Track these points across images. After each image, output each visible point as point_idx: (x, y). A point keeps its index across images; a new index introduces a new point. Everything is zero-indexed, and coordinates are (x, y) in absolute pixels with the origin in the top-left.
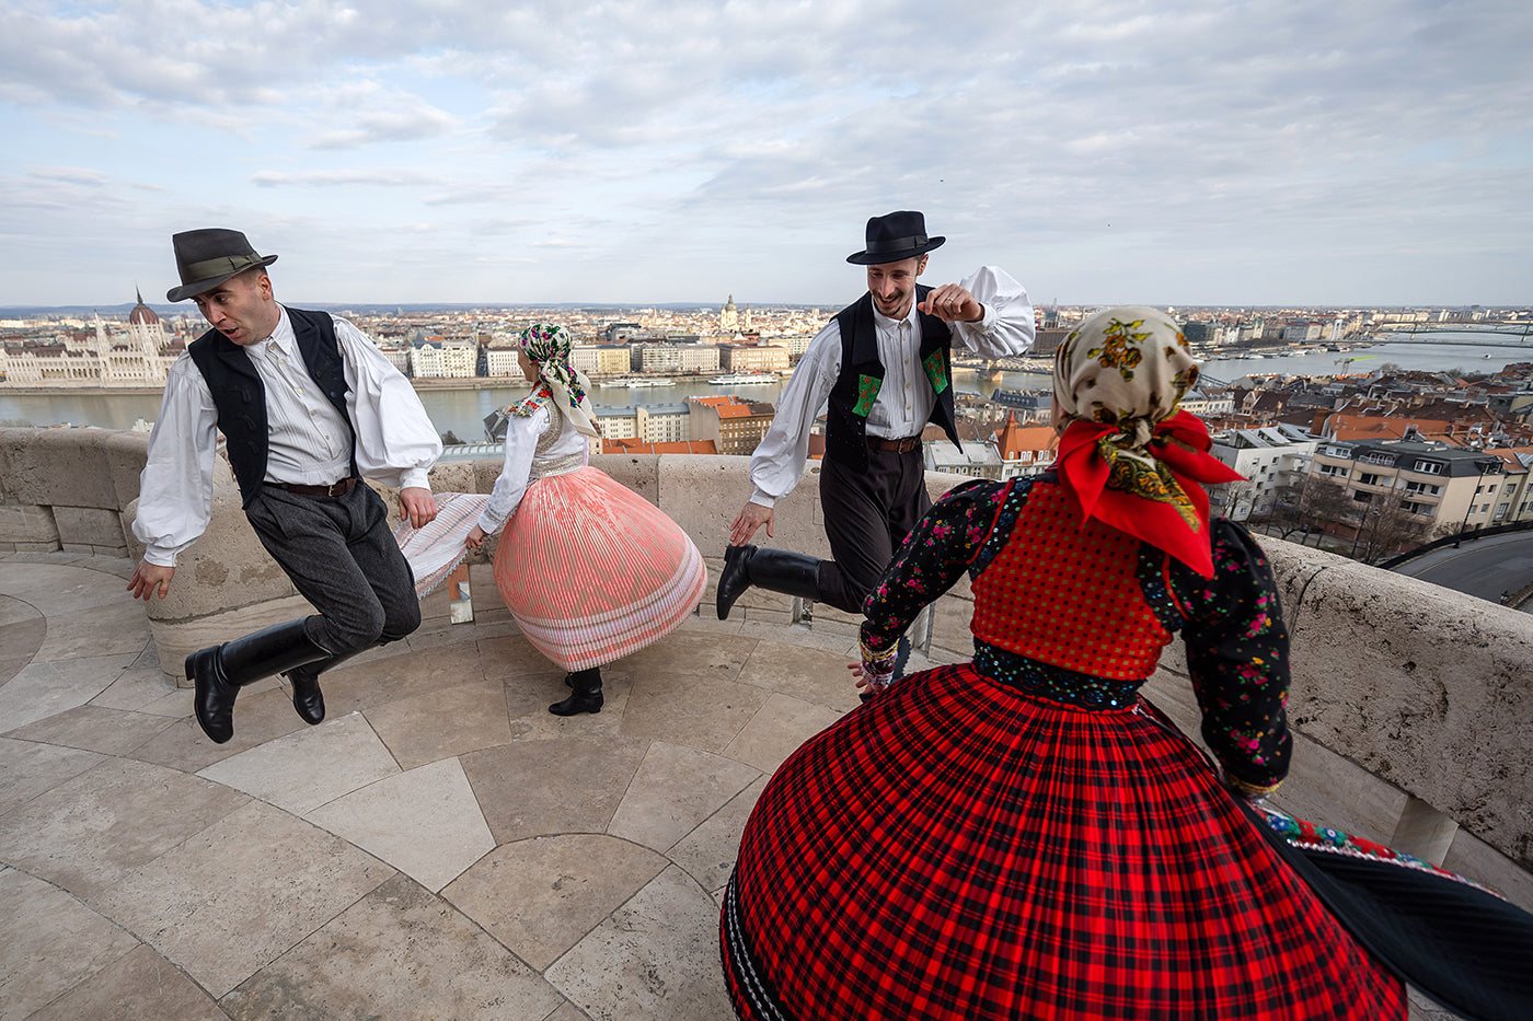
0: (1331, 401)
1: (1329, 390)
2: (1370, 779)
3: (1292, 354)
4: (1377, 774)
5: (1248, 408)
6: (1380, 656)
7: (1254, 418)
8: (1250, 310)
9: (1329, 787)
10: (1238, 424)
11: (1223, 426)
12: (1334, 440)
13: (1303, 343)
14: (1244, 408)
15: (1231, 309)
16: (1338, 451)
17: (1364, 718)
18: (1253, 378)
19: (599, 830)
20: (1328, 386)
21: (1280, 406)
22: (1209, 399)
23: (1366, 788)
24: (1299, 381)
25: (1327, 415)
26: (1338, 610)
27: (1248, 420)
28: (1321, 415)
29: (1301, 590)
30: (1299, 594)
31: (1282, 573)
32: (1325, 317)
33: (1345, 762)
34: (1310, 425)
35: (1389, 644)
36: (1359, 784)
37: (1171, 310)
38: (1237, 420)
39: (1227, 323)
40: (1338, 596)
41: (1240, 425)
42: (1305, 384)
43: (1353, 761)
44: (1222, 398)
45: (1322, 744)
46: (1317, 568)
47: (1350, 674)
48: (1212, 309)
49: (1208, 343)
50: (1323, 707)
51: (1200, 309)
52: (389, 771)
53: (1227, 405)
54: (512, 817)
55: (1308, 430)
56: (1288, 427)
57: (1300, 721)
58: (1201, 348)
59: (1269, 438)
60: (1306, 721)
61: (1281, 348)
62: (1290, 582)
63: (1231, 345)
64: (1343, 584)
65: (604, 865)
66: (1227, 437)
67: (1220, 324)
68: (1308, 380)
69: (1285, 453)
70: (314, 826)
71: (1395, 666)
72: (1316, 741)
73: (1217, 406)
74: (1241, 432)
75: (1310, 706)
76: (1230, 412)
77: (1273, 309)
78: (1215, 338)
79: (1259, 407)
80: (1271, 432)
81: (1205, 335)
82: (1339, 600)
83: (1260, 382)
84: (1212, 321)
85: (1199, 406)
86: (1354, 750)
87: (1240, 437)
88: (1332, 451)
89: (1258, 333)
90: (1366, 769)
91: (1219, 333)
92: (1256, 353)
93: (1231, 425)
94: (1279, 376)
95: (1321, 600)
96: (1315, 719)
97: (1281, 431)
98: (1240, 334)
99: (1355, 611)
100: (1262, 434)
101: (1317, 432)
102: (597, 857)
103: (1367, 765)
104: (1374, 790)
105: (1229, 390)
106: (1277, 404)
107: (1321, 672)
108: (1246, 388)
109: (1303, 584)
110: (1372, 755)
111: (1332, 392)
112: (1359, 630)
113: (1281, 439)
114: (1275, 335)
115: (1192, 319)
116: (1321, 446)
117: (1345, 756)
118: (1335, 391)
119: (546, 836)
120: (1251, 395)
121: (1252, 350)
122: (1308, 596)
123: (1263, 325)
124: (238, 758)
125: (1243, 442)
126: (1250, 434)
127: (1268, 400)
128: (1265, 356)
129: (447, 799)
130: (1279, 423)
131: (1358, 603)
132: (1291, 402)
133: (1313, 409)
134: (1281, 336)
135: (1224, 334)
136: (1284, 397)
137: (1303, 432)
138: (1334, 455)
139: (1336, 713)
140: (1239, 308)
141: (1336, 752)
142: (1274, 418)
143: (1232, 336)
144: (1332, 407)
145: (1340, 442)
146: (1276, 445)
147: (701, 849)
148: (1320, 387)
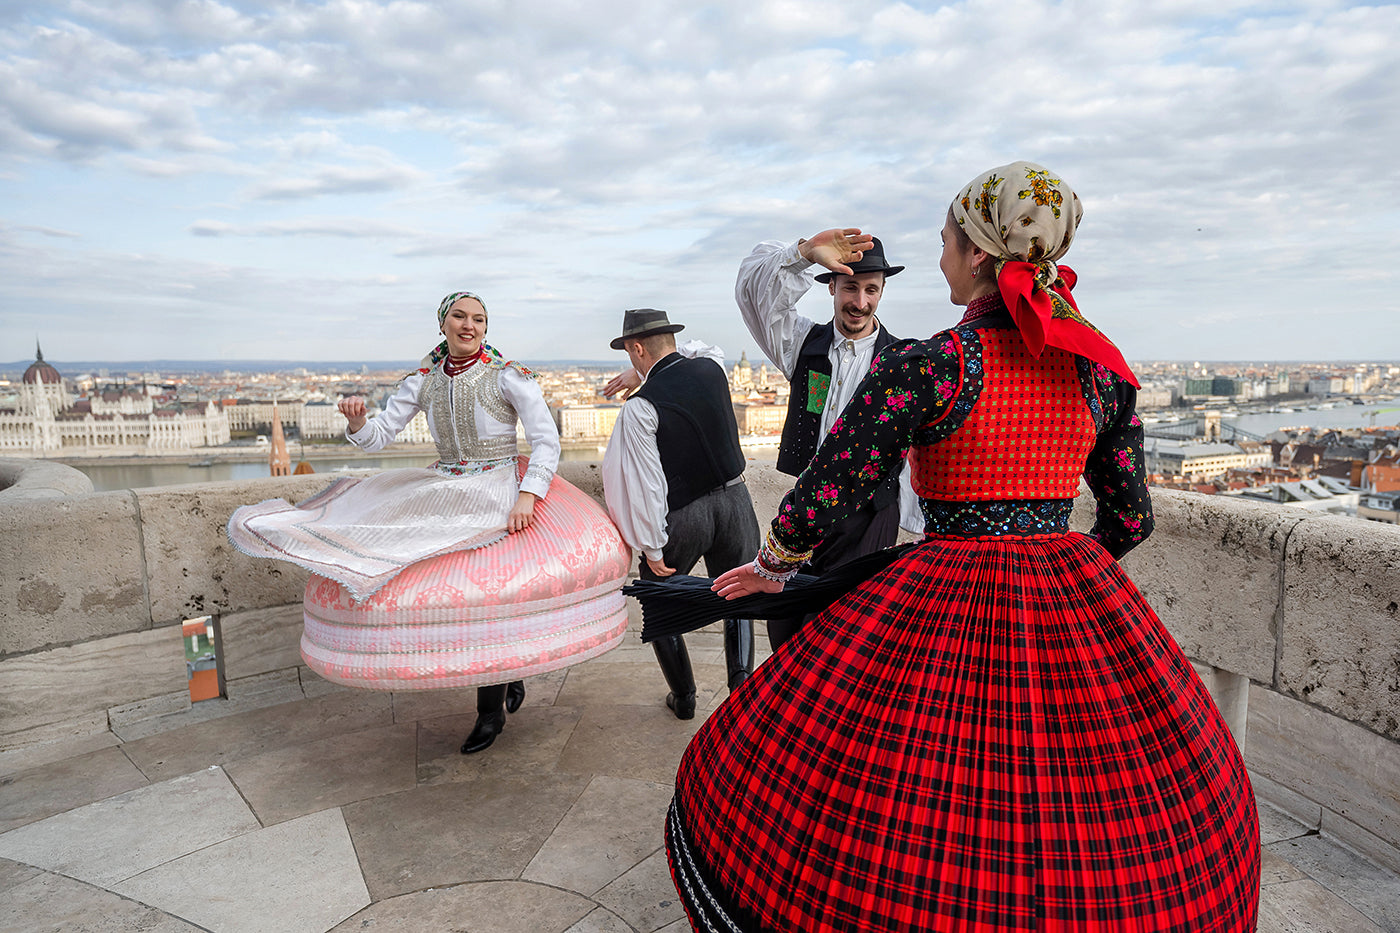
0: (1365, 453)
1: (1361, 442)
2: (1381, 742)
3: (1320, 407)
4: (1386, 735)
5: (1286, 462)
6: (1365, 602)
7: (1294, 472)
8: (1273, 366)
9: (1346, 761)
10: (1279, 477)
11: (1264, 479)
12: (1374, 491)
13: (1329, 397)
14: (1283, 461)
15: (1256, 364)
16: (1380, 502)
17: (1364, 673)
18: (1287, 432)
19: (511, 875)
20: (1360, 438)
21: (1316, 458)
22: (1247, 453)
23: (1380, 753)
24: (1331, 434)
25: (1363, 466)
26: (1319, 560)
27: (1288, 474)
28: (1357, 466)
29: (1283, 544)
30: (1282, 549)
31: (1263, 529)
32: (1346, 371)
33: (1356, 727)
34: (1348, 477)
35: (1370, 587)
36: (1373, 751)
37: (1197, 365)
38: (1279, 474)
39: (1253, 377)
40: (1317, 545)
41: (1281, 478)
42: (1338, 437)
43: (1362, 725)
44: (1259, 452)
45: (1331, 712)
46: (1295, 521)
47: (1342, 627)
48: (1237, 364)
49: (1238, 397)
50: (1325, 670)
51: (1225, 364)
52: (243, 829)
53: (1265, 458)
54: (399, 869)
55: (1348, 482)
56: (1327, 480)
57: (1307, 690)
58: (1232, 402)
59: (1311, 492)
60: (1313, 689)
61: (1308, 401)
62: (1272, 538)
63: (1260, 399)
64: (1320, 532)
65: (511, 914)
66: (1270, 491)
67: (1246, 378)
68: (1340, 433)
69: (1331, 506)
70: (123, 898)
71: (1380, 610)
72: (1325, 710)
73: (1256, 460)
74: (1283, 486)
75: (1313, 671)
76: (1270, 466)
77: (1295, 364)
78: (1244, 391)
79: (1297, 460)
80: (1312, 485)
81: (1233, 389)
82: (1320, 550)
83: (1294, 436)
84: (1238, 376)
85: (1239, 460)
86: (1360, 712)
87: (1282, 491)
88: (1374, 503)
89: (1284, 387)
90: (1375, 732)
91: (1247, 387)
92: (1286, 407)
93: (1272, 479)
94: (1311, 430)
95: (1303, 552)
96: (1320, 685)
97: (1322, 484)
98: (1268, 389)
99: (1334, 557)
100: (1303, 488)
101: (1356, 484)
102: (502, 906)
103: (1375, 727)
104: (1387, 754)
105: (1266, 444)
106: (1312, 458)
107: (1317, 630)
108: (1281, 441)
109: (1284, 538)
110: (1378, 714)
111: (1364, 445)
112: (1341, 577)
113: (1322, 491)
114: (1301, 389)
115: (1219, 374)
116: (1364, 498)
117: (1354, 721)
118: (1367, 443)
119: (440, 887)
120: (1287, 449)
121: (1281, 404)
122: (1291, 550)
123: (1287, 379)
124: (34, 827)
125: (1287, 496)
126: (1291, 487)
127: (1304, 454)
128: (1296, 410)
129: (315, 855)
130: (1319, 476)
131: (1336, 549)
132: (1327, 456)
133: (1348, 461)
134: (1307, 390)
135: (1252, 388)
136: (1320, 450)
137: (1343, 484)
138: (1377, 506)
139: (1337, 672)
140: (1262, 363)
141: (1345, 719)
142: (1313, 471)
143: (1260, 391)
144: (1367, 459)
145: (1380, 494)
146: (1320, 498)
147: (638, 888)
148: (1352, 439)
